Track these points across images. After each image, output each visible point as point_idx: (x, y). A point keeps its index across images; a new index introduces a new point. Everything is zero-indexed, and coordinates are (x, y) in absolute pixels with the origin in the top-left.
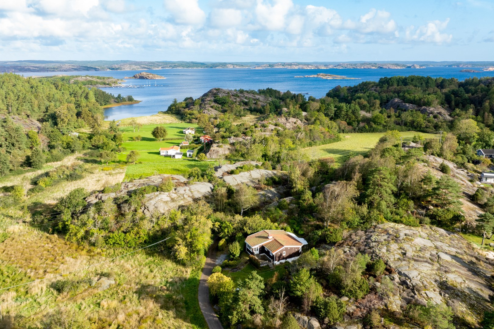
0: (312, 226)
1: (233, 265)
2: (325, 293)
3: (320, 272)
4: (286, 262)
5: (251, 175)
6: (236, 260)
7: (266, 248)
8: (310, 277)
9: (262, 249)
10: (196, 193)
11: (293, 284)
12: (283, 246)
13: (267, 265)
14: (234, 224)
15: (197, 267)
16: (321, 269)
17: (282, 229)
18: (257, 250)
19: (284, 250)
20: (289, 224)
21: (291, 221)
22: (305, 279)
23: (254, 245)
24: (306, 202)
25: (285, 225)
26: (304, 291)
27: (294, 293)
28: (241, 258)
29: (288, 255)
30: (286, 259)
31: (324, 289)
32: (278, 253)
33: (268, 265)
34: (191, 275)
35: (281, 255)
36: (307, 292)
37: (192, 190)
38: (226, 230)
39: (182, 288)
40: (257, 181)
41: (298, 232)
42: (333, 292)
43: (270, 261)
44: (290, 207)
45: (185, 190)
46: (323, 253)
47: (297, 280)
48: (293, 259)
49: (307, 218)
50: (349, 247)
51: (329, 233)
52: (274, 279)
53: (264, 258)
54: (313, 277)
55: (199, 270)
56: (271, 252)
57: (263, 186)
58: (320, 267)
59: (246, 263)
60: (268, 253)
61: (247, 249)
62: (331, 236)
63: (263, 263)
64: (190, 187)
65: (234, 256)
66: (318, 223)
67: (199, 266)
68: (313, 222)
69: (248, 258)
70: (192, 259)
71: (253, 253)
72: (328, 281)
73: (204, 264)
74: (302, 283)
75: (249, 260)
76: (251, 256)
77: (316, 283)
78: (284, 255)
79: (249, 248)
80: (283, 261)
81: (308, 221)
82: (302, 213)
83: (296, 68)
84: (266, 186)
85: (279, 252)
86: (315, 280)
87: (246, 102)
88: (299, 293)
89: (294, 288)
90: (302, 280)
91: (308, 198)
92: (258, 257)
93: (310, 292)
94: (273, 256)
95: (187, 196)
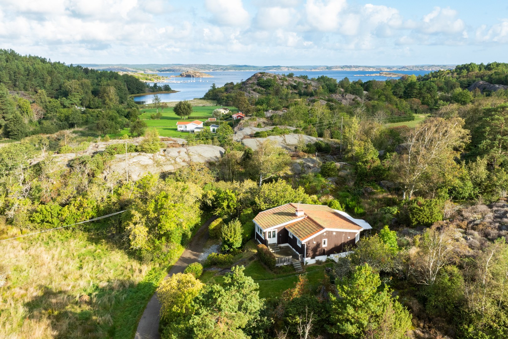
0: (379, 200)
1: (225, 262)
2: (418, 332)
3: (401, 279)
4: (328, 261)
5: (285, 140)
6: (234, 253)
7: (291, 233)
8: (380, 289)
9: (284, 235)
10: (196, 157)
11: (335, 303)
12: (323, 228)
13: (289, 263)
14: (239, 195)
15: (163, 264)
16: (404, 273)
17: (325, 204)
18: (274, 236)
19: (326, 237)
20: (337, 197)
21: (341, 193)
22: (368, 291)
23: (268, 227)
24: (369, 164)
25: (331, 198)
26: (365, 323)
27: (338, 328)
28: (243, 251)
29: (332, 246)
30: (329, 255)
31: (415, 321)
32: (311, 240)
33: (292, 265)
34: (148, 277)
35: (318, 245)
36: (374, 326)
37: (190, 153)
38: (225, 204)
39: (118, 302)
40: (293, 148)
41: (354, 209)
42: (440, 329)
43: (295, 257)
44: (340, 173)
45: (179, 152)
46: (405, 242)
47: (348, 293)
48: (343, 255)
49: (371, 189)
50: (463, 231)
51: (415, 205)
52: (297, 290)
53: (285, 252)
54: (387, 288)
55: (163, 269)
56: (298, 239)
57: (301, 153)
58: (400, 268)
59: (251, 259)
60: (293, 242)
61: (257, 234)
62: (421, 210)
63: (283, 261)
64: (188, 148)
65: (230, 245)
66: (390, 196)
67: (167, 263)
68: (382, 195)
69: (256, 251)
70: (156, 248)
71: (265, 242)
72: (424, 301)
73: (176, 259)
74: (359, 302)
75: (256, 255)
76: (261, 245)
77: (397, 304)
78: (325, 246)
79: (259, 233)
80: (323, 258)
81: (372, 193)
82: (361, 180)
83: (357, 70)
84: (306, 154)
85: (315, 238)
86: (394, 296)
87: (295, 85)
88: (351, 329)
89: (338, 314)
90: (359, 295)
91: (372, 158)
92: (273, 249)
93: (380, 328)
94: (303, 246)
95: (181, 161)
